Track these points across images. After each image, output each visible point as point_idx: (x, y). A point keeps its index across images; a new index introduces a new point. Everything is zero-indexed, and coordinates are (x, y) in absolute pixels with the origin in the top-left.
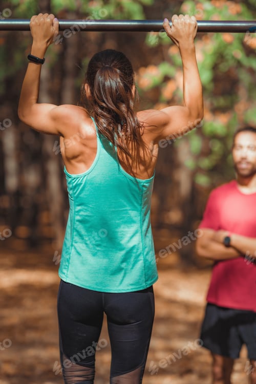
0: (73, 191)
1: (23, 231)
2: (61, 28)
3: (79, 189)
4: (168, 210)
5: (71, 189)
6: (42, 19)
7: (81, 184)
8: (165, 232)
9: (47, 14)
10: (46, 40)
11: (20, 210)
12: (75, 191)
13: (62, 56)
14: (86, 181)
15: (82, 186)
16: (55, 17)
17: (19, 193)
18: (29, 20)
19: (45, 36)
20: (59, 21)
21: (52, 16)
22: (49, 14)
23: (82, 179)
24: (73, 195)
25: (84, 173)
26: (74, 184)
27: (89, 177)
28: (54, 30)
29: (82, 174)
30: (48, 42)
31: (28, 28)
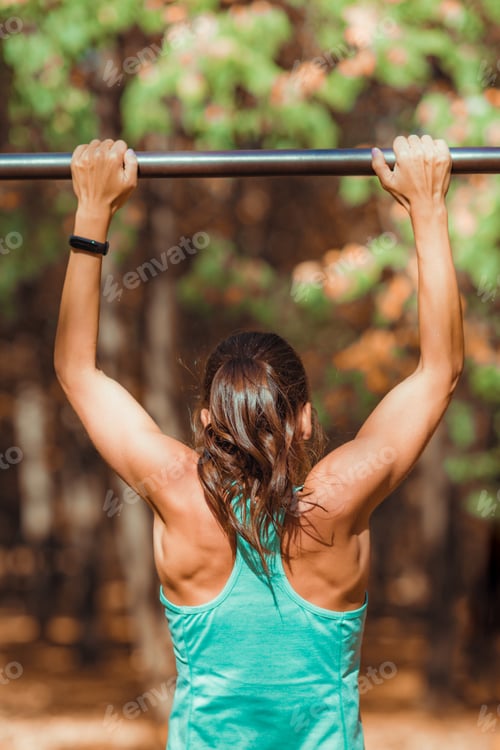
0: (187, 642)
1: (64, 628)
2: (143, 173)
3: (197, 638)
4: (398, 574)
5: (181, 639)
6: (98, 154)
7: (202, 627)
8: (390, 624)
9: (110, 141)
10: (110, 200)
11: (56, 580)
12: (190, 644)
13: (146, 234)
14: (213, 621)
15: (206, 631)
16: (128, 148)
17: (55, 541)
18: (70, 155)
19: (106, 193)
20: (138, 155)
21: (121, 144)
22: (115, 140)
23: (206, 617)
24: (186, 652)
25: (209, 603)
26: (188, 628)
27: (220, 612)
28: (127, 177)
29: (204, 606)
30: (112, 205)
31: (66, 174)
